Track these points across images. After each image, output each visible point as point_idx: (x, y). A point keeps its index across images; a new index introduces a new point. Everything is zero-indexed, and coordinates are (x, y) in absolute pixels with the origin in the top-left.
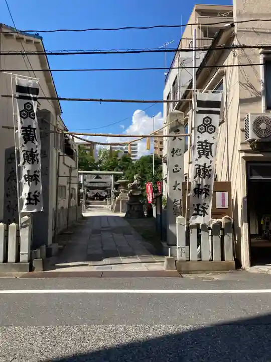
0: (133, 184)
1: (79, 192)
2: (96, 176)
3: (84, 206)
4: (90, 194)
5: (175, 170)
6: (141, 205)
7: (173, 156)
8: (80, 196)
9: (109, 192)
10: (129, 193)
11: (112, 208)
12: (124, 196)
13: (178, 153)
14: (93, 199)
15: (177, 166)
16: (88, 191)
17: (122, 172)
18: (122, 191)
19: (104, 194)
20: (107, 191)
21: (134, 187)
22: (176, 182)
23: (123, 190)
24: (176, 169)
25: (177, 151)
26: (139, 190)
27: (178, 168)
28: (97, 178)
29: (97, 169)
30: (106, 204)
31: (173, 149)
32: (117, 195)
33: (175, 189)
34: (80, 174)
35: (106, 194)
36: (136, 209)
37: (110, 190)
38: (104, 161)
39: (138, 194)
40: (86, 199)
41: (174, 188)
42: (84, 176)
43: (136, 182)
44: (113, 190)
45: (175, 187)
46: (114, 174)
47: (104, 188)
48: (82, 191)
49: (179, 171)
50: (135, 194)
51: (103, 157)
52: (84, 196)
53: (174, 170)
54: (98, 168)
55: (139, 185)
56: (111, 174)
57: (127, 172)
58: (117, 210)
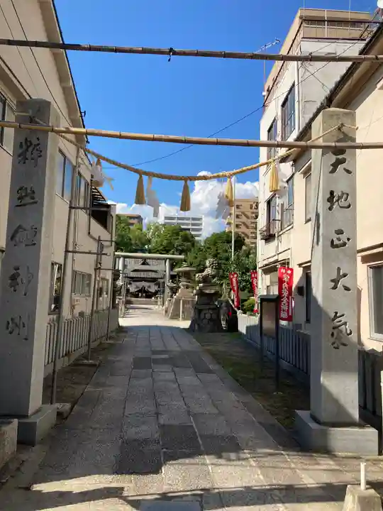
0: (204, 274)
1: (114, 286)
2: (142, 262)
3: (122, 307)
4: (133, 289)
5: (336, 242)
6: (217, 310)
7: (330, 209)
8: (116, 291)
9: (161, 286)
10: (198, 288)
11: (166, 312)
12: (187, 293)
13: (342, 202)
14: (137, 296)
15: (340, 232)
16: (130, 284)
17: (182, 257)
18: (183, 285)
19: (153, 288)
20: (158, 284)
21: (206, 280)
22: (339, 269)
23: (185, 283)
24: (339, 239)
25: (340, 198)
26: (215, 285)
27: (344, 238)
28: (143, 264)
29: (143, 251)
30: (156, 303)
31: (332, 193)
32: (174, 291)
33: (335, 288)
34: (119, 257)
35: (156, 288)
36: (208, 316)
37: (164, 283)
38: (154, 240)
39: (213, 292)
40: (127, 296)
41: (333, 284)
42: (124, 261)
43: (208, 271)
44: (169, 283)
45: (336, 281)
46: (170, 259)
47: (154, 280)
48: (120, 283)
49: (344, 244)
50: (207, 292)
51: (154, 234)
52: (123, 292)
53: (332, 241)
54: (146, 250)
55: (214, 277)
56: (165, 259)
57: (191, 256)
58: (175, 316)
